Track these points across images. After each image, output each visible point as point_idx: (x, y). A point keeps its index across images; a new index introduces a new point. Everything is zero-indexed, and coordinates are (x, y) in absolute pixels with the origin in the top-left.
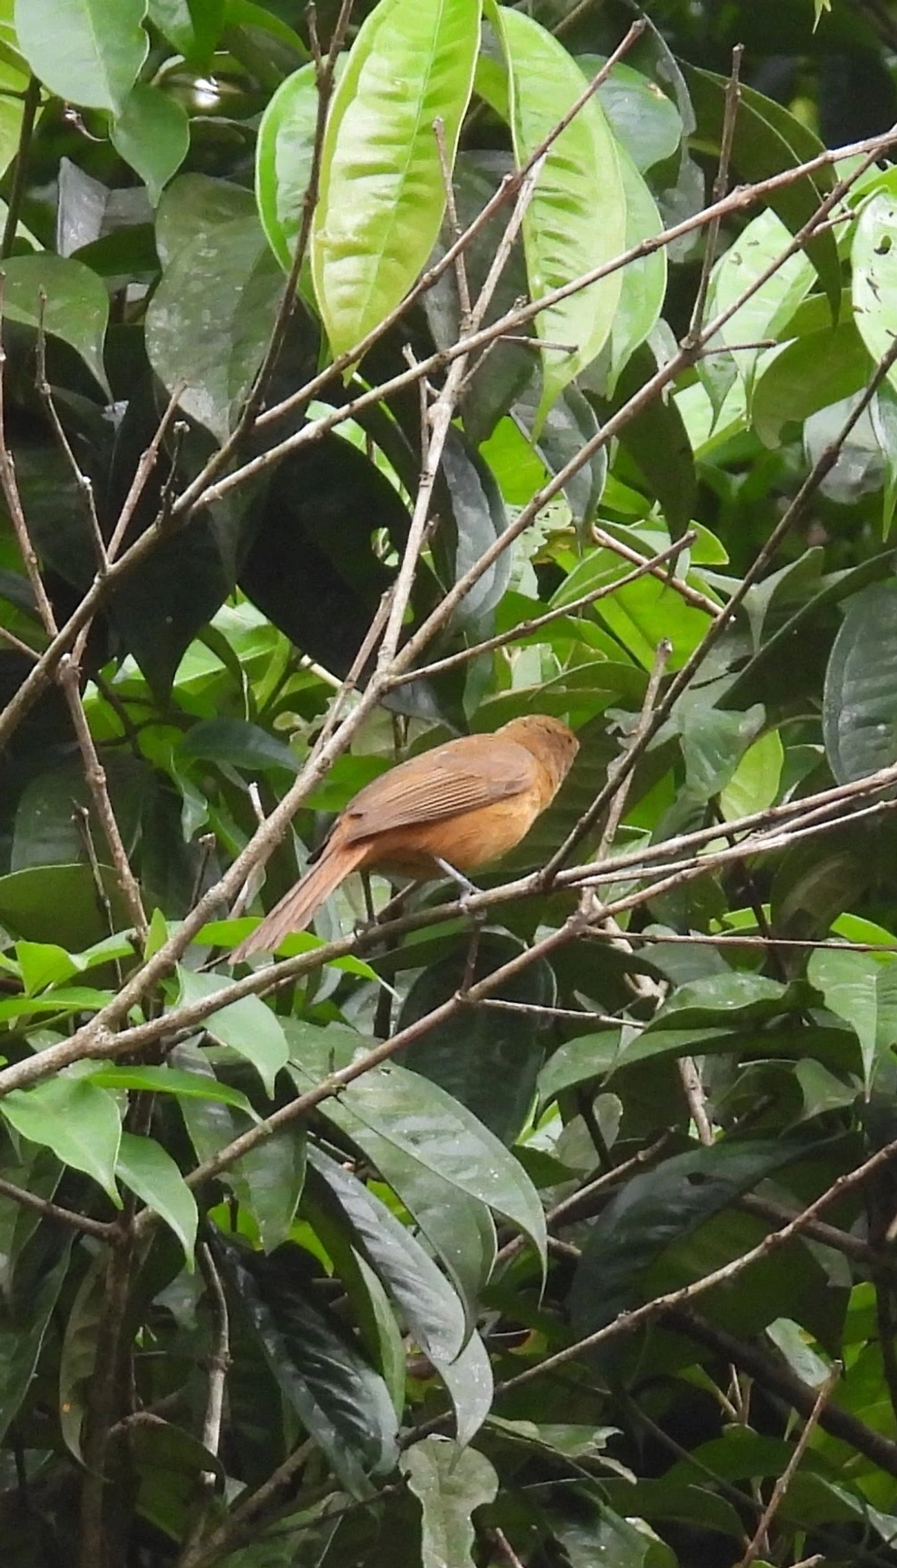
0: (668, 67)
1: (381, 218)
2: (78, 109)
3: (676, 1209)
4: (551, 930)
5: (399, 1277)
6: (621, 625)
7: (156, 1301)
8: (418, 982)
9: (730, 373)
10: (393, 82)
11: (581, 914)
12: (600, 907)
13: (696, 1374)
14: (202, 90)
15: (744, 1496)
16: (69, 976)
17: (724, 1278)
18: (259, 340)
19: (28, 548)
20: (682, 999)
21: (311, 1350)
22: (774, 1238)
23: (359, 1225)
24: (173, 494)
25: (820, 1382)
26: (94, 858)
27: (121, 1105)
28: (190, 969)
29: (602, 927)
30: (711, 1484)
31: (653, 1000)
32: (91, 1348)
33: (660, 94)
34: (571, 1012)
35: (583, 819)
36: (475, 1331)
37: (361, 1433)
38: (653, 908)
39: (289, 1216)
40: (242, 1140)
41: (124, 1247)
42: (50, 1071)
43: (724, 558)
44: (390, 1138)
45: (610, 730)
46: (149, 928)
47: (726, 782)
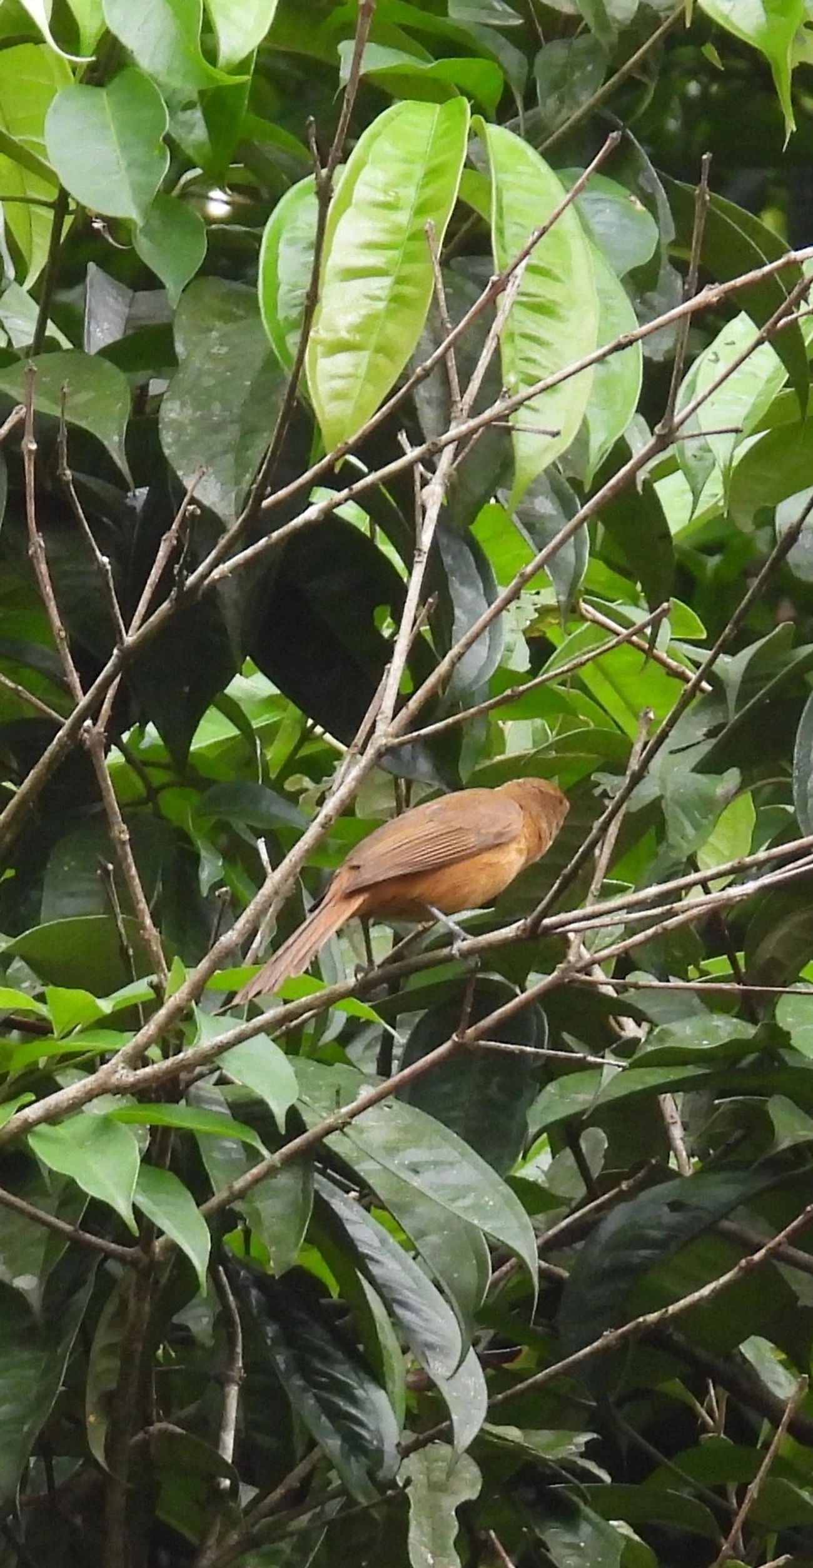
0: (650, 180)
1: (371, 317)
2: (104, 218)
3: (654, 1233)
4: (540, 976)
5: (399, 1297)
6: (606, 695)
7: (176, 1319)
8: (418, 1026)
9: (708, 463)
10: (386, 192)
11: (569, 962)
12: (587, 955)
13: (675, 1387)
14: (216, 200)
15: (719, 1500)
16: (96, 1018)
17: (701, 1299)
18: (265, 430)
19: (57, 623)
20: (660, 1039)
21: (319, 1366)
22: (748, 1262)
23: (364, 1249)
24: (185, 573)
25: (789, 1395)
26: (118, 910)
27: (141, 1139)
28: (206, 1012)
29: (589, 974)
30: (689, 1489)
31: (636, 1041)
32: (115, 1363)
33: (639, 206)
34: (560, 1053)
35: (566, 871)
36: (471, 1348)
37: (366, 1444)
38: (635, 955)
39: (298, 1241)
40: (255, 1171)
41: (146, 1270)
42: (75, 1107)
43: (702, 632)
44: (393, 1169)
45: (597, 792)
46: (169, 975)
47: (704, 841)
